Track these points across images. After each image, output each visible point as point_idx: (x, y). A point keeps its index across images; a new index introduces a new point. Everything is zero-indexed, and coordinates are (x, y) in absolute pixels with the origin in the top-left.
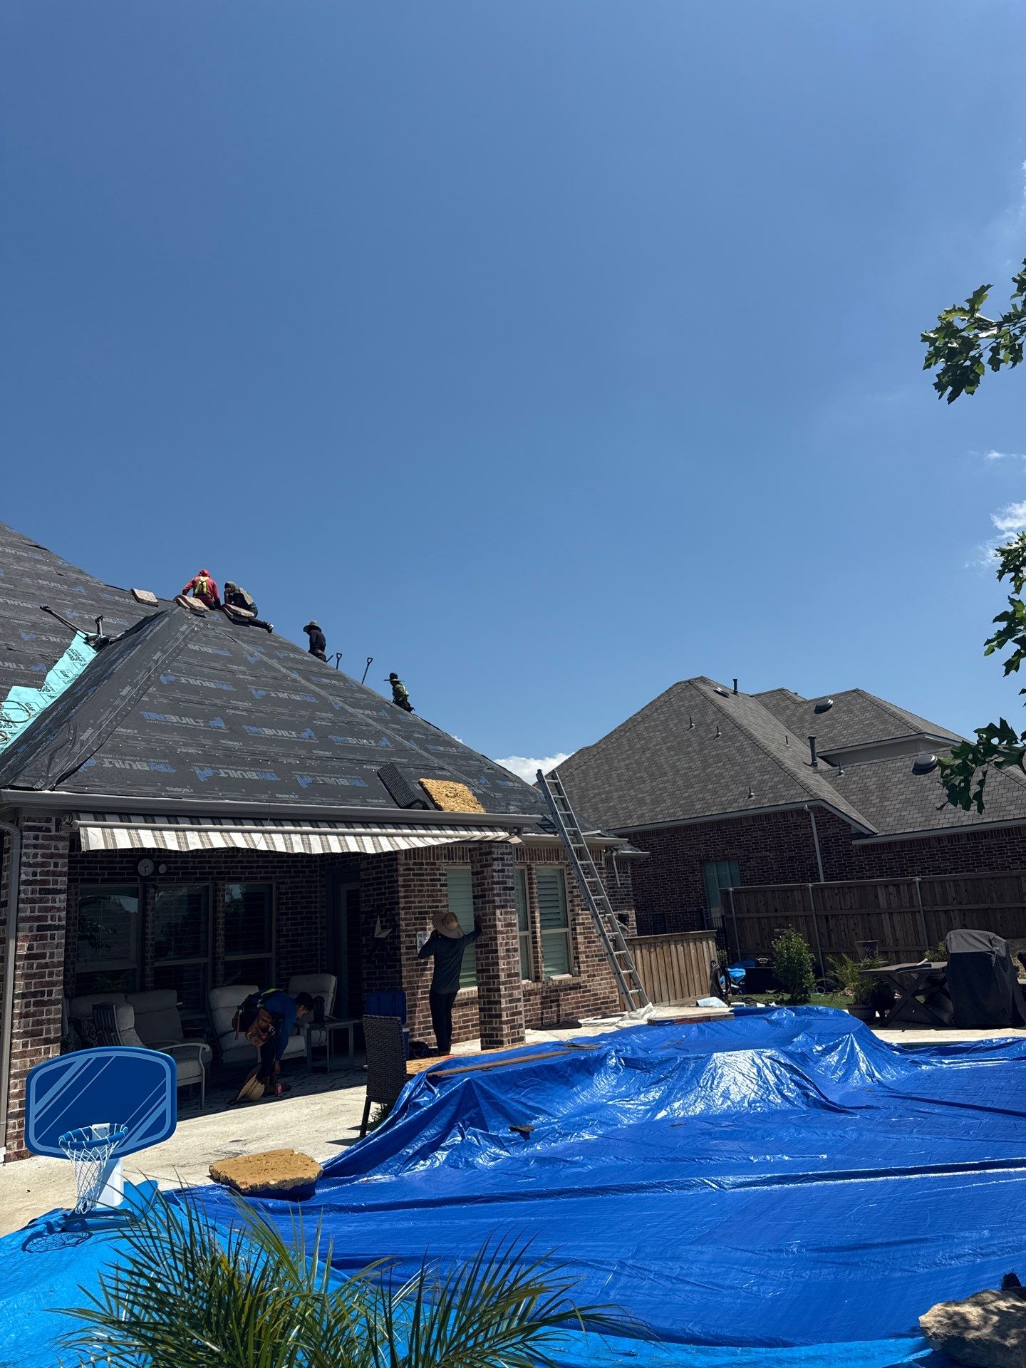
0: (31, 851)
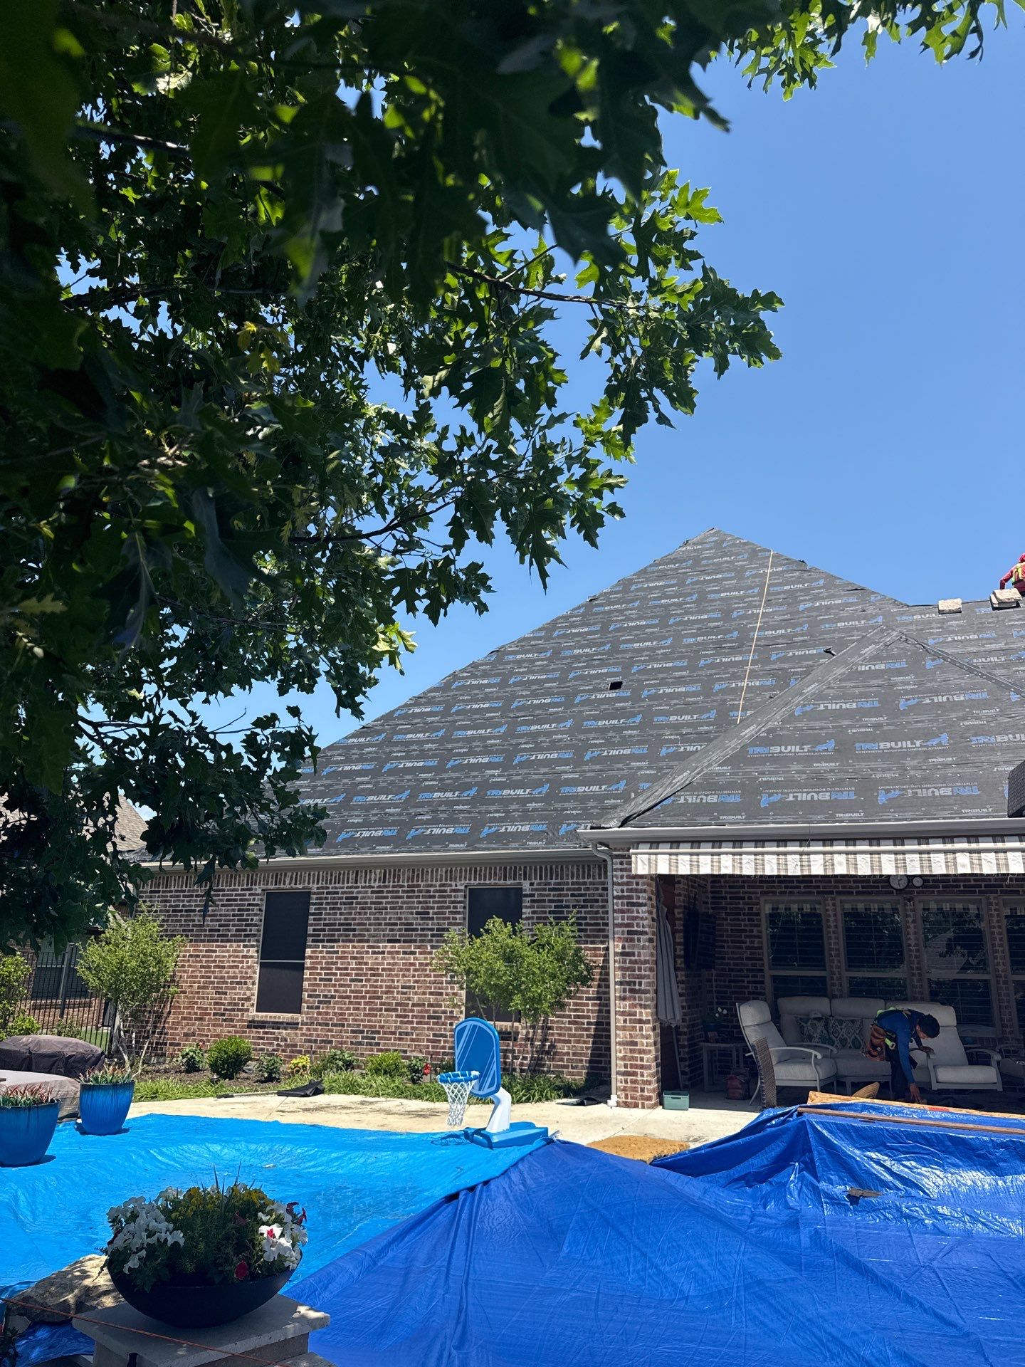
0: (619, 873)
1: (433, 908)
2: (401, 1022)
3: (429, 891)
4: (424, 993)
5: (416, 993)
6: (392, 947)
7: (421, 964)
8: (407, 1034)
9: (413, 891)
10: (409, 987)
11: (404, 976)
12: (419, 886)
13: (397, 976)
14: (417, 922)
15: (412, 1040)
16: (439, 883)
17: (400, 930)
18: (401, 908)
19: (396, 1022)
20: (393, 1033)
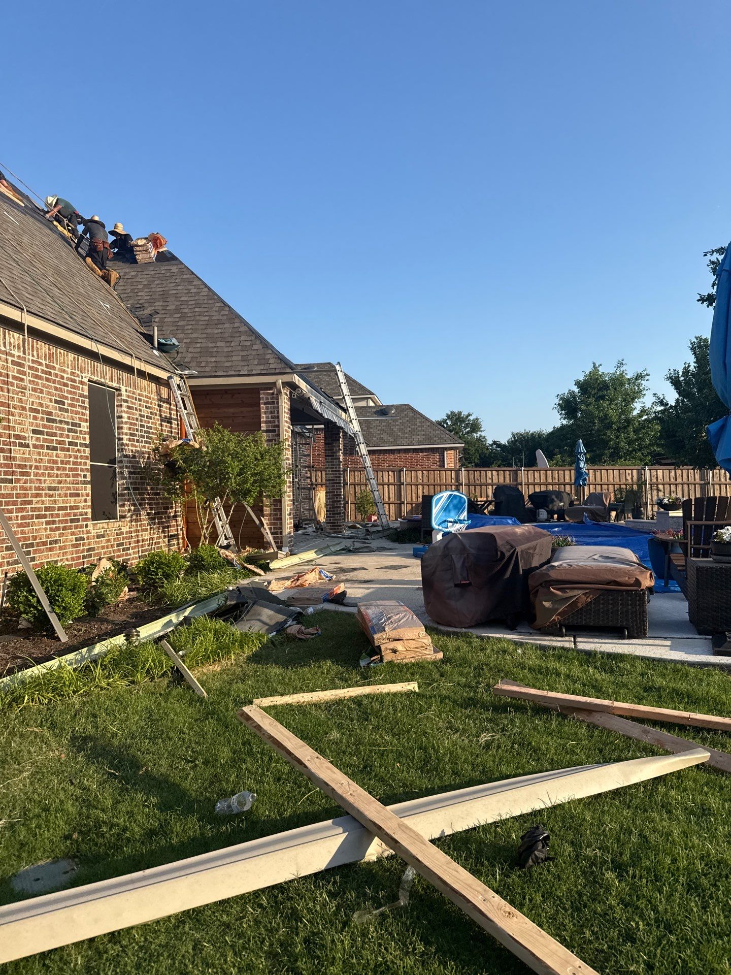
1: (67, 398)
2: (51, 530)
3: (62, 377)
4: (66, 495)
5: (60, 495)
6: (38, 439)
7: (62, 462)
8: (56, 542)
9: (50, 374)
10: (54, 489)
11: (49, 475)
12: (54, 368)
13: (43, 474)
14: (57, 414)
15: (61, 548)
16: (69, 370)
17: (42, 419)
18: (42, 392)
19: (45, 529)
20: (44, 544)
